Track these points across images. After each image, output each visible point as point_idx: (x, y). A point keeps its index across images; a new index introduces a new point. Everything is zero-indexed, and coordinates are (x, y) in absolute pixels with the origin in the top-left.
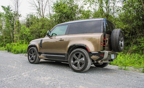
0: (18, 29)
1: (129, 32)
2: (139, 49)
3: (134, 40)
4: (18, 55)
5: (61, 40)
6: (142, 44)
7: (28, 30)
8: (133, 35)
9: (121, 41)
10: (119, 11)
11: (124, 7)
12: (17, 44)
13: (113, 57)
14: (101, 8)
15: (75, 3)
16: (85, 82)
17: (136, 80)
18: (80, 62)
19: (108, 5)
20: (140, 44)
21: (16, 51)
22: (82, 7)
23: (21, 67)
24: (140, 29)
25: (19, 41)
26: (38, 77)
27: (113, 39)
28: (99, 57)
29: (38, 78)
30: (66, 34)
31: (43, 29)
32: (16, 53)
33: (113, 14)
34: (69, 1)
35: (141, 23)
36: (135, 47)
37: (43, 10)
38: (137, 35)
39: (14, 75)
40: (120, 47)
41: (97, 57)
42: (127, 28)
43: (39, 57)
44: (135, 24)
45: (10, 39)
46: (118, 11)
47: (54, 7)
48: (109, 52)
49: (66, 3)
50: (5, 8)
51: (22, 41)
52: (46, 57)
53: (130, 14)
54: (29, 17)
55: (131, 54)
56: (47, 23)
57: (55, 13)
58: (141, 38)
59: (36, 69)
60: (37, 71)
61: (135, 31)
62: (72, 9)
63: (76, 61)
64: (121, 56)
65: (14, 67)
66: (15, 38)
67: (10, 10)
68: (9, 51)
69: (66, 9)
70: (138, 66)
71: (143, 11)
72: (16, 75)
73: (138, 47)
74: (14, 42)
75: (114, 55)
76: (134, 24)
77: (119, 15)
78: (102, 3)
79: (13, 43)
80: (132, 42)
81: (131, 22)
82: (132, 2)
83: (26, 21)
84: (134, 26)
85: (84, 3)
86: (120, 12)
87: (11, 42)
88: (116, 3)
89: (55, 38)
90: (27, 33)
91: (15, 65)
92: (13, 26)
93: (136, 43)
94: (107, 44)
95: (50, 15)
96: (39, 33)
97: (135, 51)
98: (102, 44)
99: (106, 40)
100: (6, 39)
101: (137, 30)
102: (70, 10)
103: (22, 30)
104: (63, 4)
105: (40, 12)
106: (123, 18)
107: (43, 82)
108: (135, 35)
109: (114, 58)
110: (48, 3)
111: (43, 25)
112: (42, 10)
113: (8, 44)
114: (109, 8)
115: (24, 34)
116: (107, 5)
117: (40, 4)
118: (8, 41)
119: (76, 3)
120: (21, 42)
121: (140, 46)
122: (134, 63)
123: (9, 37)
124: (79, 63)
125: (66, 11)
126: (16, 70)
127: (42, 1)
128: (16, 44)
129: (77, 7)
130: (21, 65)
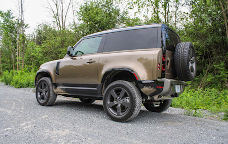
0: (23, 48)
1: (200, 54)
2: (216, 80)
3: (209, 67)
4: (21, 91)
5: (90, 61)
6: (222, 72)
7: (38, 49)
8: (208, 57)
9: (192, 63)
10: (185, 19)
11: (193, 12)
12: (21, 71)
13: (178, 89)
14: (156, 15)
15: (114, 5)
16: (128, 139)
17: (215, 135)
18: (122, 105)
19: (167, 9)
20: (219, 72)
21: (19, 84)
22: (126, 13)
23: (21, 111)
24: (219, 49)
25: (24, 67)
26: (48, 131)
27: (178, 59)
28: (155, 90)
29: (47, 133)
30: (98, 52)
31: (62, 47)
32: (18, 86)
33: (175, 24)
34: (104, 3)
35: (220, 39)
36: (210, 78)
37: (64, 17)
38: (214, 58)
39: (6, 127)
40: (189, 73)
41: (152, 89)
42: (198, 47)
43: (55, 91)
44: (210, 40)
45: (11, 64)
46: (182, 19)
47: (81, 13)
48: (171, 81)
49: (100, 6)
50: (2, 14)
51: (30, 67)
52: (67, 90)
53: (203, 24)
54: (40, 29)
55: (204, 89)
56: (69, 38)
57: (82, 22)
58: (220, 63)
59: (47, 116)
60: (47, 119)
61: (211, 52)
62: (110, 16)
63: (115, 102)
64: (188, 91)
65: (10, 112)
66: (18, 62)
67: (11, 16)
68: (7, 83)
69: (99, 15)
70: (216, 108)
71: (222, 20)
72: (10, 127)
73: (216, 78)
74: (16, 69)
75: (179, 86)
76: (208, 39)
77: (185, 26)
78: (157, 6)
79: (15, 71)
80: (205, 70)
81: (203, 37)
82: (206, 5)
83: (36, 34)
84: (208, 44)
85: (129, 6)
86: (187, 20)
87: (12, 69)
88: (180, 6)
89: (81, 58)
90: (37, 54)
91: (13, 108)
92: (15, 42)
93: (212, 71)
94: (168, 66)
95: (75, 24)
96: (56, 54)
97: (210, 85)
98: (161, 66)
99: (166, 60)
100: (4, 64)
101: (214, 49)
102: (106, 17)
103: (29, 49)
104: (96, 8)
105: (58, 21)
106: (191, 30)
107: (54, 140)
108: (210, 58)
109: (179, 91)
110: (71, 6)
111: (63, 41)
112: (62, 17)
113: (6, 73)
114: (169, 14)
115: (33, 56)
116: (165, 9)
117: (59, 7)
118: (7, 67)
119: (116, 6)
120: (26, 69)
121: (218, 76)
122: (209, 104)
123: (9, 61)
124: (120, 106)
125: (99, 18)
126: (12, 117)
127: (62, 3)
128: (19, 72)
129: (117, 12)
130: (23, 108)
